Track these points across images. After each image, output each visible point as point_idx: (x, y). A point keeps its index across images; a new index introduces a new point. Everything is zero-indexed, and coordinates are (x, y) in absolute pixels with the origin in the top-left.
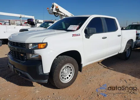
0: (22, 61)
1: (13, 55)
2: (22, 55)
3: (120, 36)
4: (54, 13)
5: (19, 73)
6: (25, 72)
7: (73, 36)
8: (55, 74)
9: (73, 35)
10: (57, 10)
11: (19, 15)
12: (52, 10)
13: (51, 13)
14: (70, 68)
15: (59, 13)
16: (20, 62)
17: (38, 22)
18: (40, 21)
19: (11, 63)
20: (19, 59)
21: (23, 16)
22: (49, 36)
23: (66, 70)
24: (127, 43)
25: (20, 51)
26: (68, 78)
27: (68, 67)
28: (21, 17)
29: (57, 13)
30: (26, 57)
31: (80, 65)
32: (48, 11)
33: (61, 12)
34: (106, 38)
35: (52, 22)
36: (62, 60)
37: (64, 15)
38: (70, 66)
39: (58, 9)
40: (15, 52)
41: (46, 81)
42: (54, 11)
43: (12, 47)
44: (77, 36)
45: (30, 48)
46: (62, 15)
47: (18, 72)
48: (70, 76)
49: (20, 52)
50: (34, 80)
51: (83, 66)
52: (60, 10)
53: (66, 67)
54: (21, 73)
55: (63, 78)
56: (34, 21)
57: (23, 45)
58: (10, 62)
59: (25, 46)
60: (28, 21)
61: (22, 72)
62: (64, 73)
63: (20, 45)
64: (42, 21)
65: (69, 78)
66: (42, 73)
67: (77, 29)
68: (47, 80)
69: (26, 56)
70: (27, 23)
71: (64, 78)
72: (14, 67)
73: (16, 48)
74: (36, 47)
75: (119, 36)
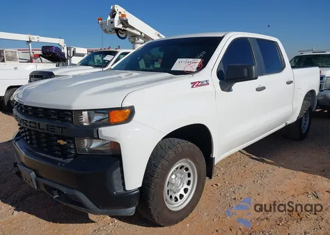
0: (61, 160)
1: (31, 144)
2: (62, 142)
3: (291, 82)
4: (117, 30)
5: (55, 192)
6: (73, 188)
7: (192, 87)
8: (153, 190)
9: (193, 84)
10: (124, 22)
11: (25, 37)
12: (112, 23)
13: (108, 30)
14: (187, 169)
15: (127, 29)
16: (58, 162)
17: (74, 54)
18: (79, 50)
19: (26, 164)
20: (52, 153)
21: (35, 38)
22: (136, 89)
23: (176, 176)
24: (305, 99)
25: (58, 131)
26: (181, 196)
27: (182, 167)
28: (30, 42)
29: (124, 30)
30: (75, 148)
31: (209, 161)
32: (101, 25)
33: (133, 28)
34: (263, 88)
35: (114, 53)
36: (170, 152)
37: (139, 34)
38: (187, 165)
39: (126, 21)
40: (37, 133)
41: (131, 211)
42: (117, 25)
43: (29, 120)
44: (201, 85)
45: (85, 124)
46: (135, 36)
47: (50, 189)
48: (186, 190)
49: (57, 136)
50: (99, 210)
51: (216, 161)
52: (130, 23)
53: (177, 169)
54: (60, 192)
55: (171, 197)
56: (65, 51)
57: (65, 116)
58: (24, 161)
59: (71, 116)
60: (43, 50)
61: (64, 190)
62: (172, 184)
63: (54, 114)
64: (84, 51)
65: (185, 196)
66: (121, 191)
67: (200, 68)
68: (135, 208)
69: (75, 146)
70: (40, 55)
71: (173, 198)
72: (37, 175)
73: (43, 124)
74: (100, 120)
75: (289, 83)
